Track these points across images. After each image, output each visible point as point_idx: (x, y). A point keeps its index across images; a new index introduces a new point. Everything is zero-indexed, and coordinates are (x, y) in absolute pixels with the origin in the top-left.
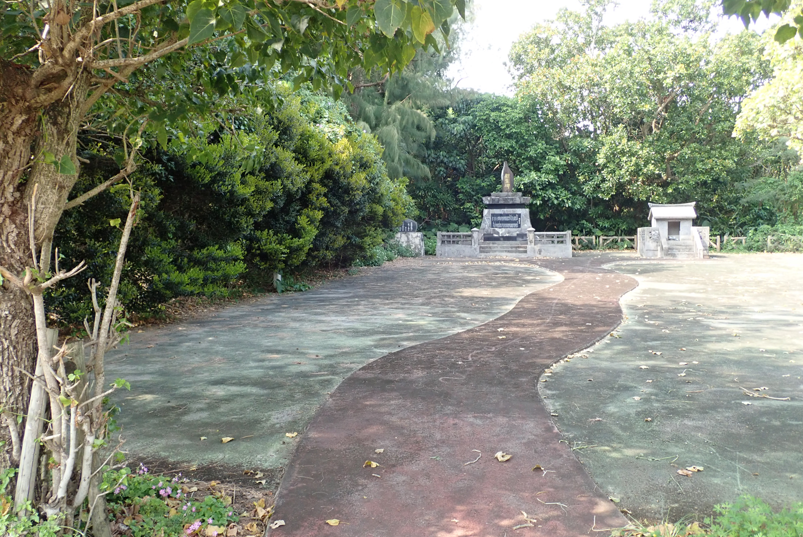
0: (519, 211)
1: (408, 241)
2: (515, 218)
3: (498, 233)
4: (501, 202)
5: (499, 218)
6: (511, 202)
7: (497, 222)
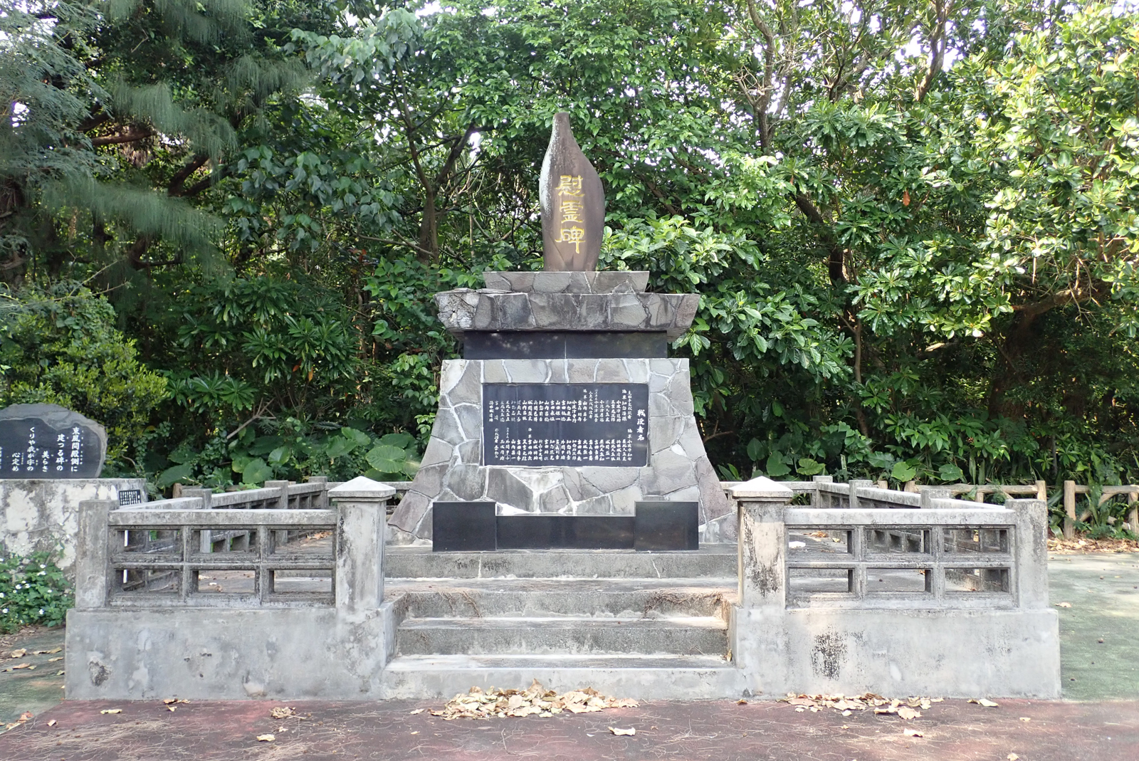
0: (635, 370)
1: (43, 529)
2: (617, 411)
3: (522, 495)
4: (541, 319)
5: (530, 410)
6: (593, 322)
7: (518, 431)
